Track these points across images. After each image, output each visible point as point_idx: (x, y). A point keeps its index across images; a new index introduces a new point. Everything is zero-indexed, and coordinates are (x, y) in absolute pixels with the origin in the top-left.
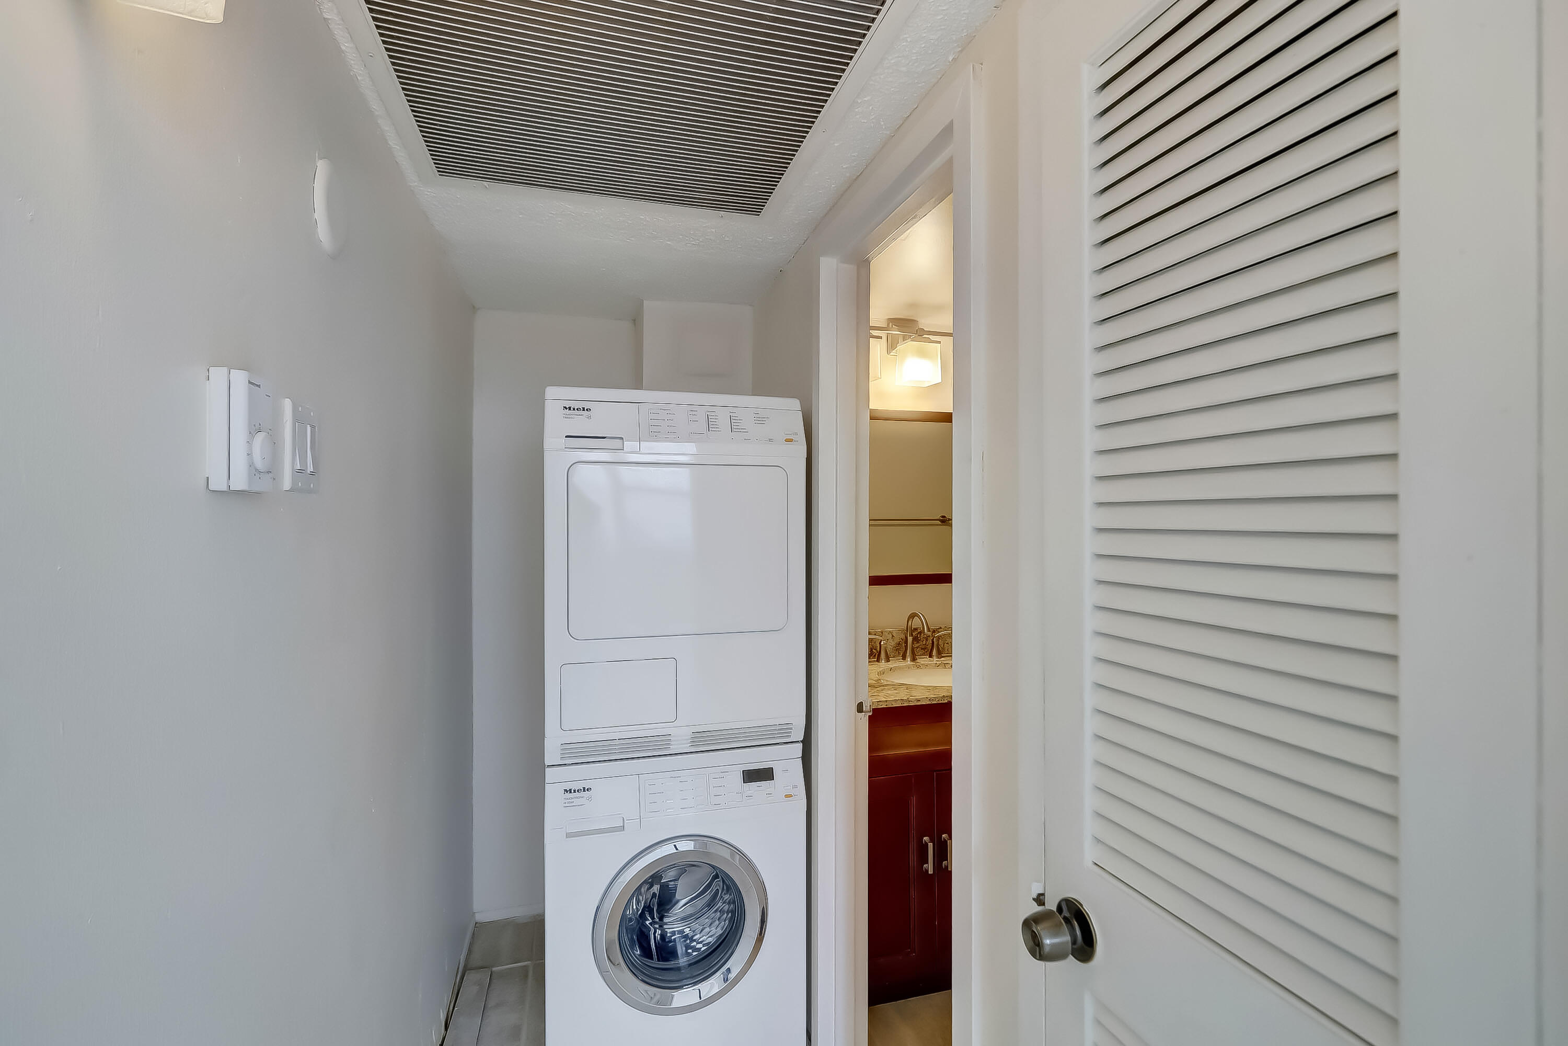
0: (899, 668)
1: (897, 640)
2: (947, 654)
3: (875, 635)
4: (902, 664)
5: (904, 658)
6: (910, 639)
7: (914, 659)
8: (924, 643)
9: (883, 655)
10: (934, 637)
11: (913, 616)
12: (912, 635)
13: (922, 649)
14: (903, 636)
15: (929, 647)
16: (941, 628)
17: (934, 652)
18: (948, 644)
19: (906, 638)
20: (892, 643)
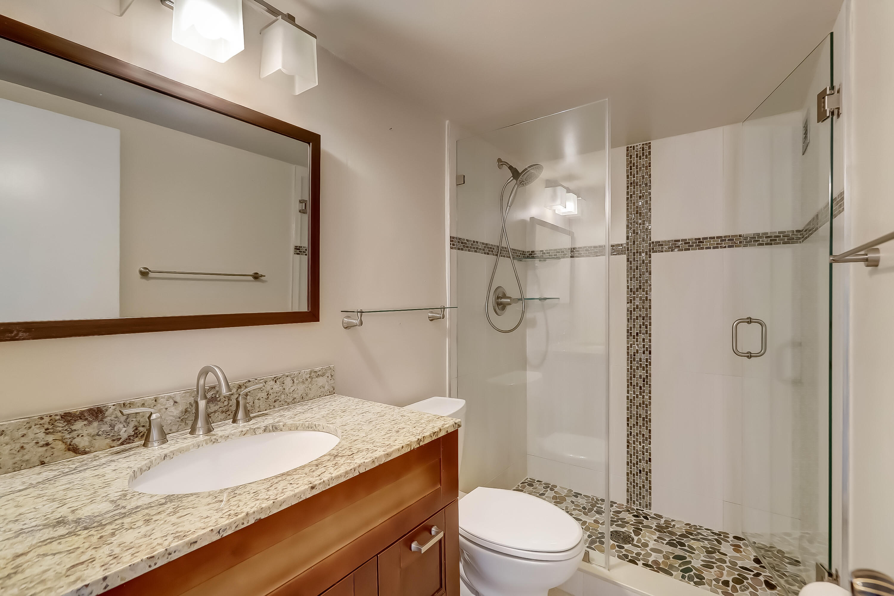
0: (181, 451)
1: (181, 407)
2: (259, 411)
3: (143, 405)
4: (189, 441)
5: (193, 431)
6: (202, 404)
7: (209, 430)
8: (226, 403)
9: (155, 434)
10: (239, 395)
11: (205, 372)
12: (205, 397)
13: (222, 412)
14: (192, 400)
15: (234, 408)
16: (250, 381)
17: (240, 415)
18: (259, 399)
19: (197, 403)
20: (176, 412)
